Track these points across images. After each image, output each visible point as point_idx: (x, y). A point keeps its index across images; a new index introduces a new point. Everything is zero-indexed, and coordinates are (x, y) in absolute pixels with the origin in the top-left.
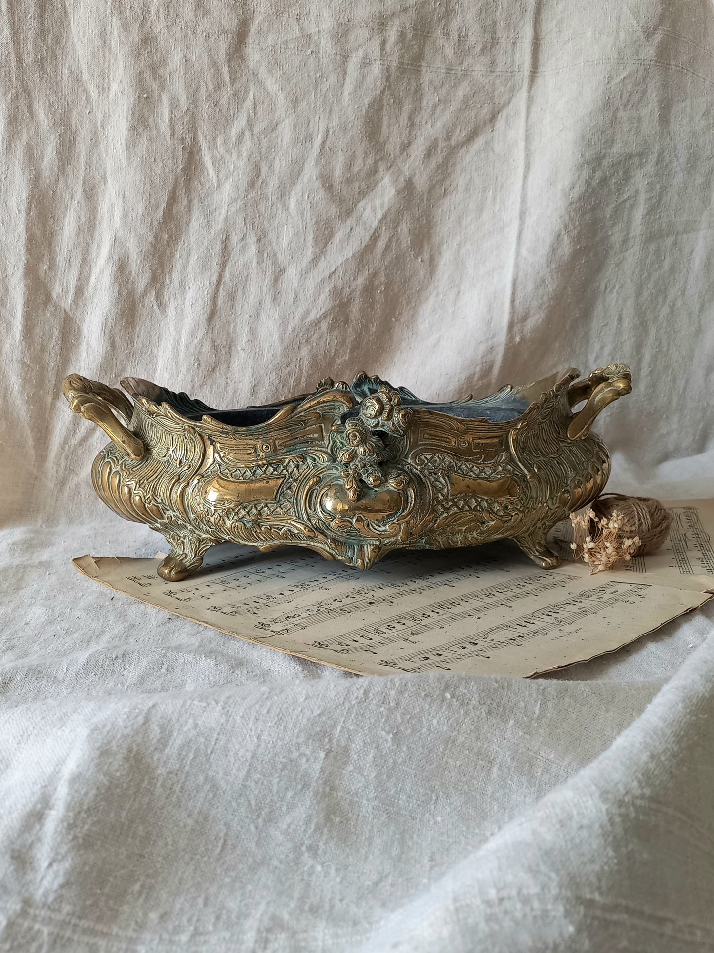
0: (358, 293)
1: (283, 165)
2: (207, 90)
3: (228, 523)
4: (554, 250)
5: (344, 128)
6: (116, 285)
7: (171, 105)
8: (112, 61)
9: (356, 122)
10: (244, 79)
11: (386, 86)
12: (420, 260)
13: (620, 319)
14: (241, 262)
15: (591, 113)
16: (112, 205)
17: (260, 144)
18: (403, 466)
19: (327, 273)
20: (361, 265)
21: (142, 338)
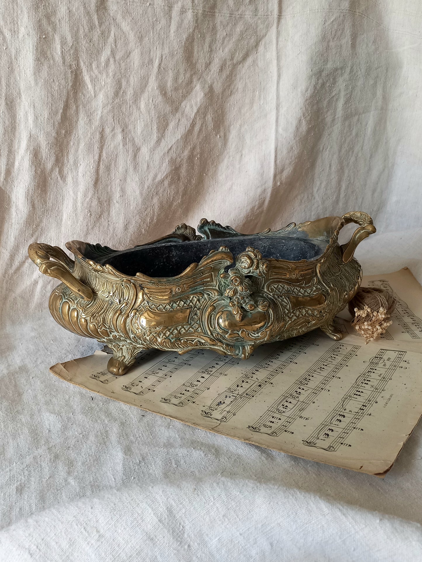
0: (185, 161)
1: (136, 81)
2: (84, 30)
3: (159, 340)
4: (297, 128)
5: (172, 55)
6: (33, 167)
7: (61, 42)
8: (19, 12)
9: (179, 51)
10: (107, 23)
11: (195, 26)
12: (219, 137)
13: (330, 166)
14: (112, 146)
15: (315, 43)
16: (26, 112)
17: (120, 67)
18: (263, 294)
19: (166, 150)
20: (186, 143)
21: (51, 200)
